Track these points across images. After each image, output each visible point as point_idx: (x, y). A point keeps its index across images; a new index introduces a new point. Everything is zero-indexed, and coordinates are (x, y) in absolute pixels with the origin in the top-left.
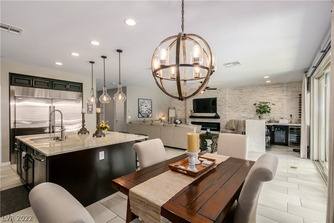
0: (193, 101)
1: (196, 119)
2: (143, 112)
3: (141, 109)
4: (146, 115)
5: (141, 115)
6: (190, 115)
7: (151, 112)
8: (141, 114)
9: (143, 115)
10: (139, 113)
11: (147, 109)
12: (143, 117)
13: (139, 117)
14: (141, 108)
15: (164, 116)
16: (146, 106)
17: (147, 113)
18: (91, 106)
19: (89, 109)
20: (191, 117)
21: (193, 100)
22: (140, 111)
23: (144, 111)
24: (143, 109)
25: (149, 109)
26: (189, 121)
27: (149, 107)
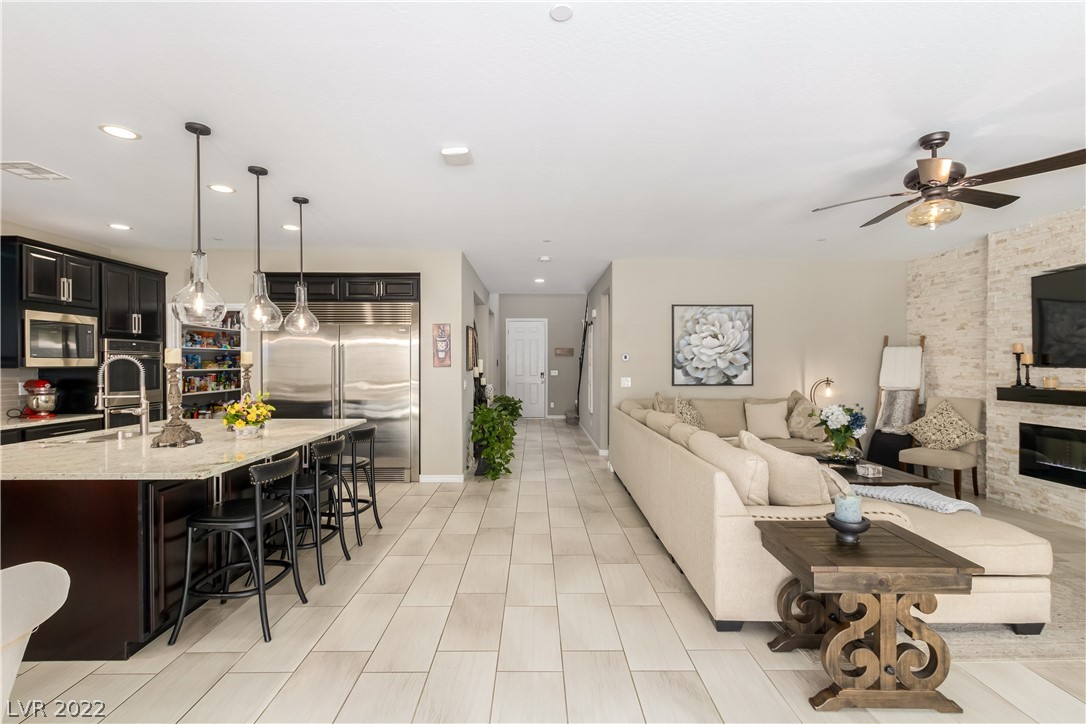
0: (1028, 290)
1: (1060, 409)
2: (695, 363)
3: (686, 350)
4: (713, 373)
5: (687, 374)
6: (1008, 380)
7: (746, 360)
8: (688, 368)
9: (700, 375)
10: (675, 365)
11: (721, 350)
12: (699, 383)
13: (673, 384)
14: (683, 342)
15: (828, 382)
16: (715, 336)
17: (722, 364)
18: (444, 343)
19: (438, 351)
20: (1018, 393)
21: (1035, 280)
22: (680, 357)
23: (704, 358)
24: (695, 350)
25: (735, 349)
26: (1000, 421)
27: (736, 335)
